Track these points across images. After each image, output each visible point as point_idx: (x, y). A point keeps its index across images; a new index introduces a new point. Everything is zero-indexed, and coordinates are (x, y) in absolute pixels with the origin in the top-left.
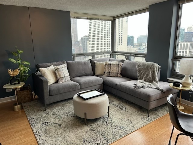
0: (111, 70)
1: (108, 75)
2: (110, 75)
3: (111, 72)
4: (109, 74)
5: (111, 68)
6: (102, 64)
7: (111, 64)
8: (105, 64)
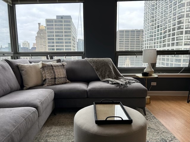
0: (56, 73)
1: (53, 83)
2: (56, 83)
3: (56, 77)
4: (55, 81)
5: (55, 71)
6: (34, 67)
7: (53, 65)
8: (41, 66)
